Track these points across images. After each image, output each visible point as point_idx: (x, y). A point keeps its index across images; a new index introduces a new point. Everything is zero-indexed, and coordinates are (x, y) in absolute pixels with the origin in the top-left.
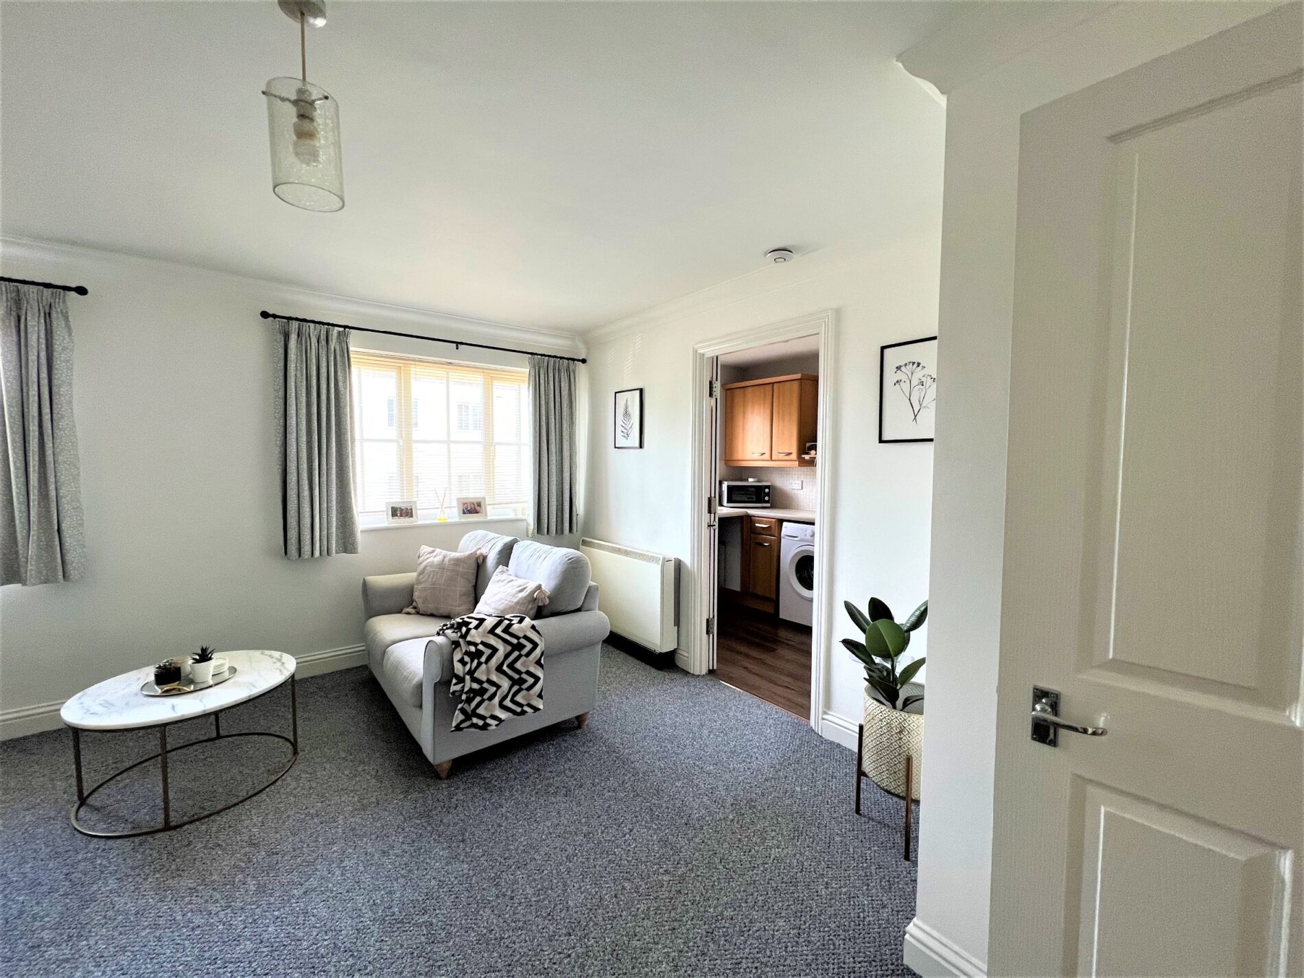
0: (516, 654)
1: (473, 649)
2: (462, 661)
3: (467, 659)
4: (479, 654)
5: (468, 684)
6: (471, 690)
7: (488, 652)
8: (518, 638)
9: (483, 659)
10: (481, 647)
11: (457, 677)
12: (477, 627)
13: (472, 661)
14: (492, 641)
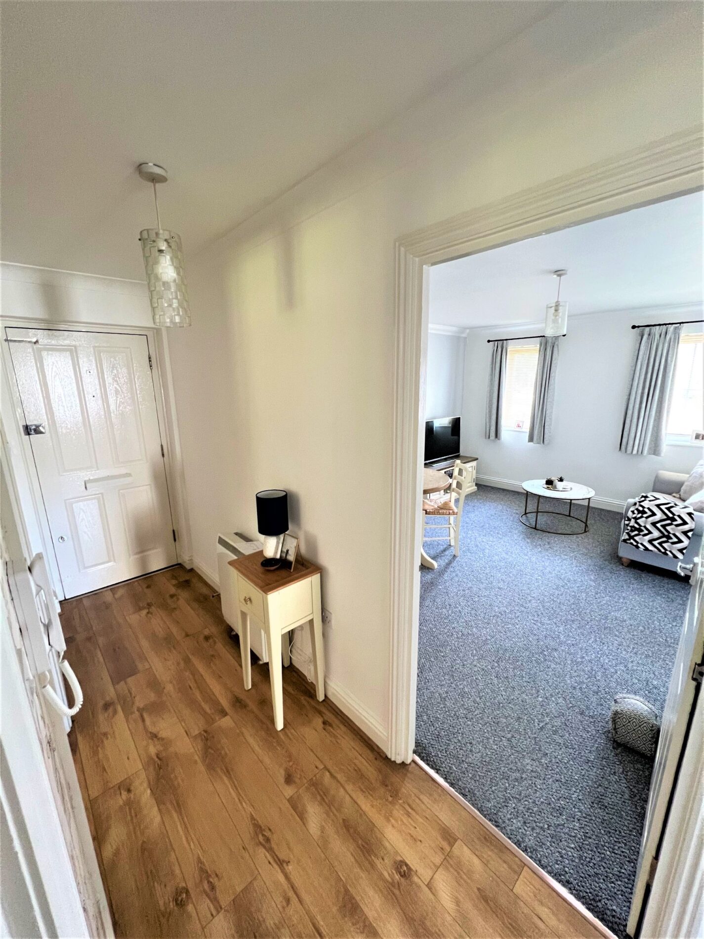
0: (669, 522)
1: (641, 509)
2: (633, 512)
3: (636, 512)
4: (644, 512)
5: (632, 523)
6: (633, 527)
7: (649, 513)
8: (673, 514)
9: (645, 515)
10: (646, 510)
11: (628, 517)
12: (650, 501)
13: (638, 514)
14: (655, 510)
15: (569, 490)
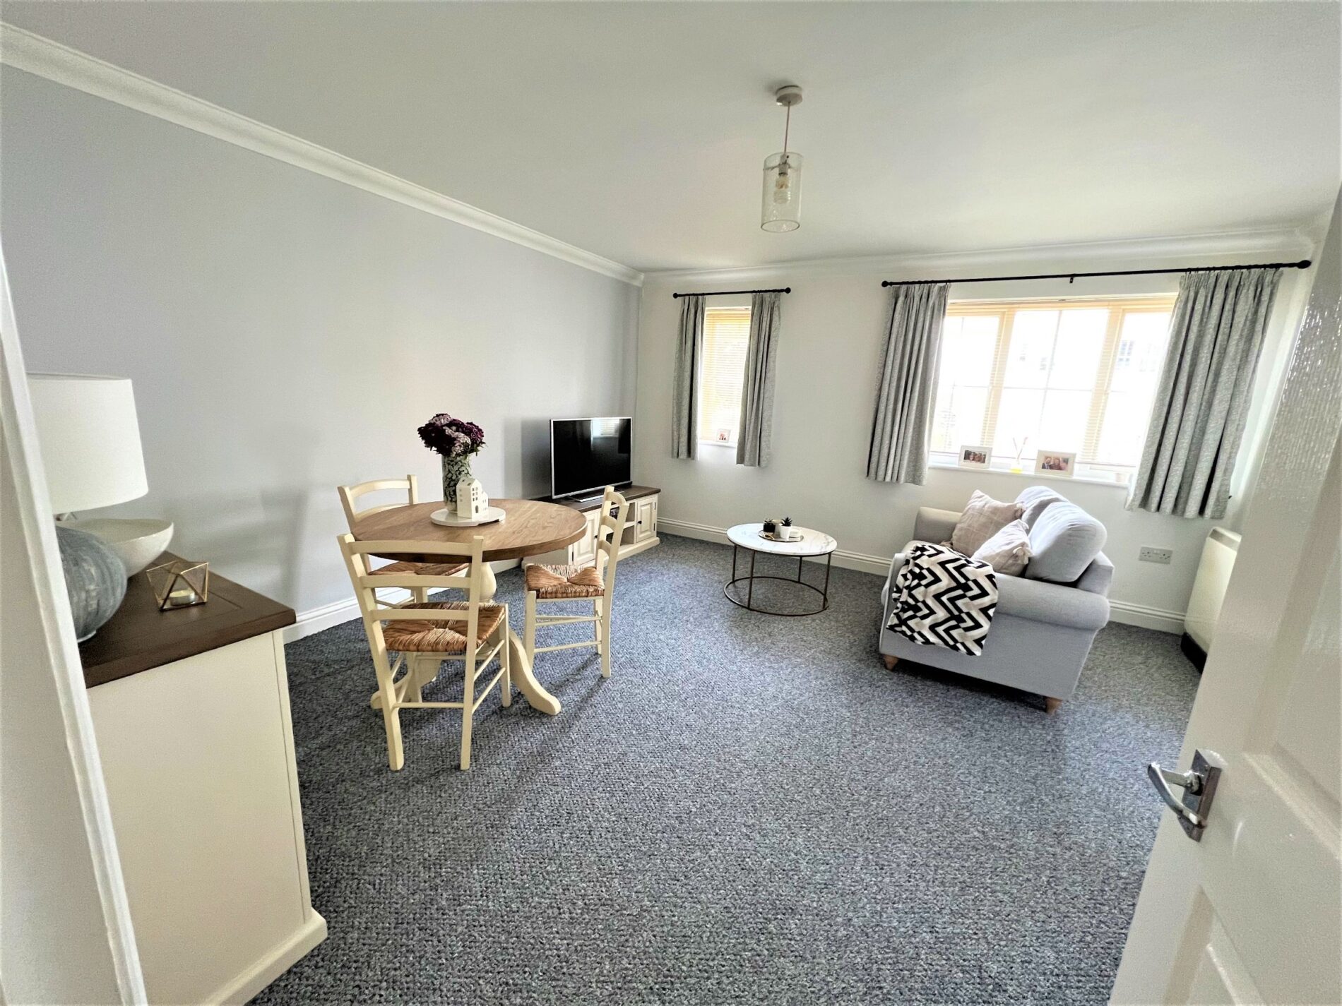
0: (960, 592)
1: (917, 570)
2: (905, 576)
3: (909, 576)
4: (922, 577)
5: (904, 596)
6: (906, 603)
7: (930, 578)
8: (967, 579)
9: (924, 582)
10: (925, 572)
12: (930, 556)
13: (913, 580)
14: (939, 571)
15: (799, 539)
